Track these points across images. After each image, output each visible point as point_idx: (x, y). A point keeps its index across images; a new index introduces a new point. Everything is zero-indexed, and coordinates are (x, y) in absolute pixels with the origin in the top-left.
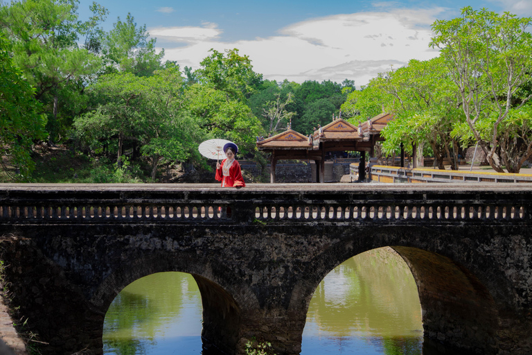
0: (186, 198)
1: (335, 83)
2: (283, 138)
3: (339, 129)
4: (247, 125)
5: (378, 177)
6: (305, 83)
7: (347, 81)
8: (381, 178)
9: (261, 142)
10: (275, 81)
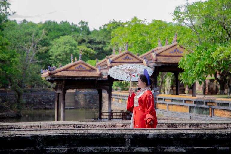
0: (128, 145)
1: (72, 24)
2: (73, 68)
3: (127, 61)
4: (7, 57)
5: (166, 107)
6: (46, 23)
7: (82, 22)
8: (170, 107)
9: (52, 72)
10: (15, 21)
